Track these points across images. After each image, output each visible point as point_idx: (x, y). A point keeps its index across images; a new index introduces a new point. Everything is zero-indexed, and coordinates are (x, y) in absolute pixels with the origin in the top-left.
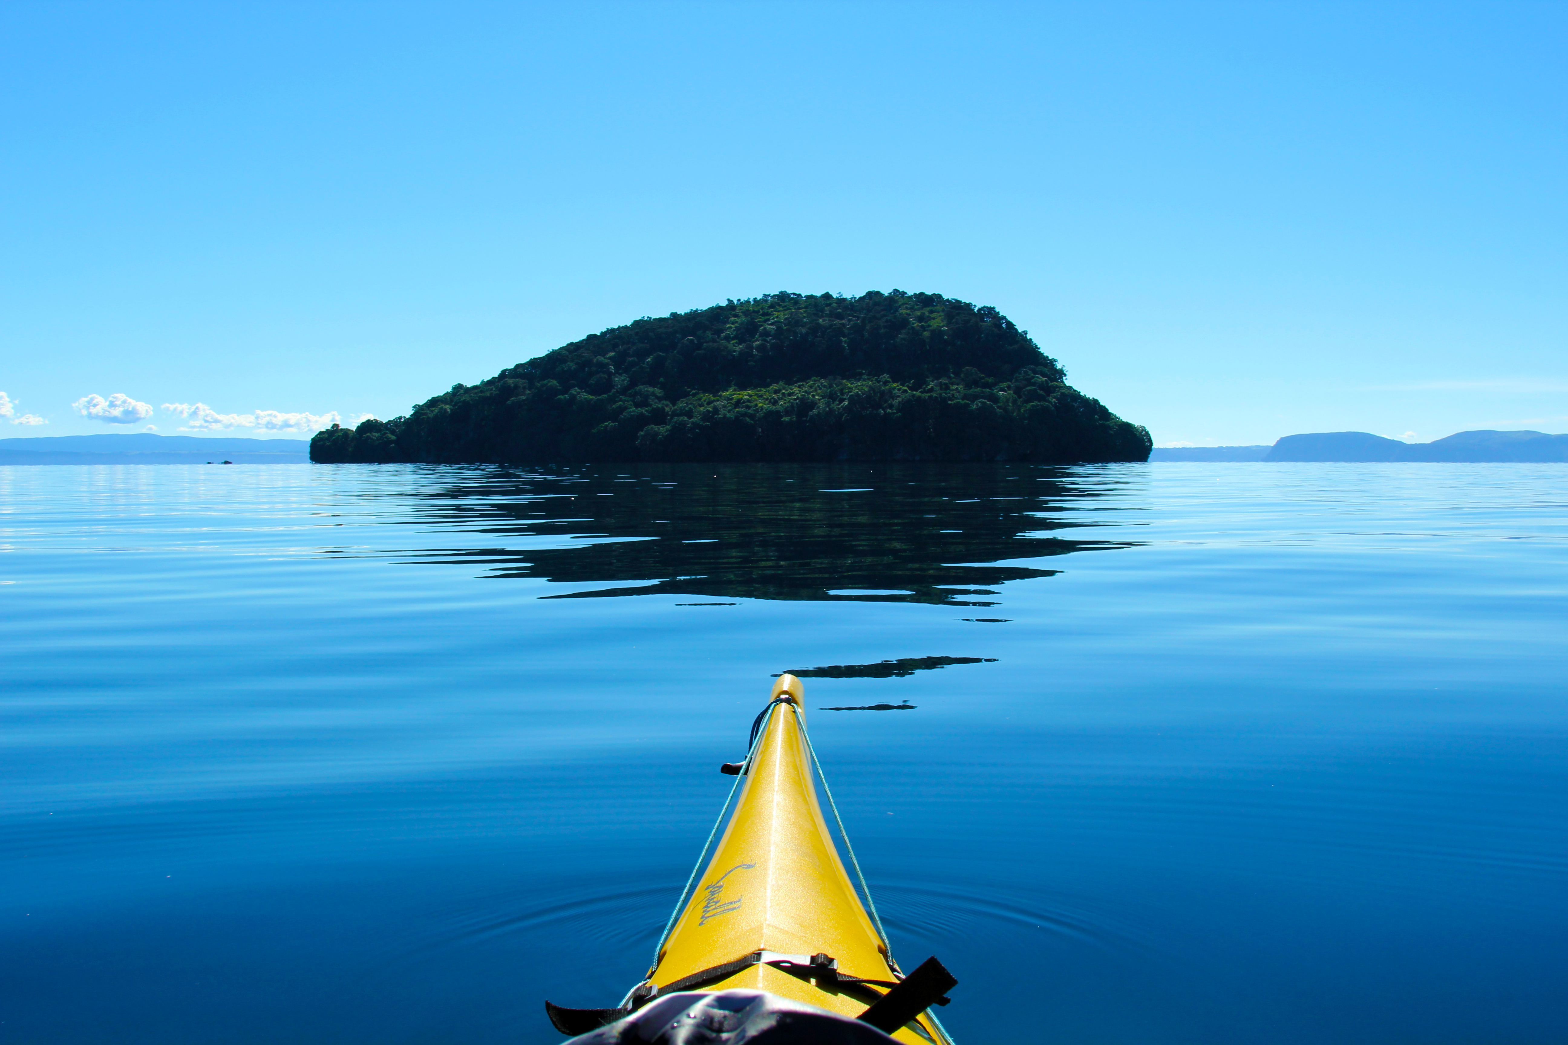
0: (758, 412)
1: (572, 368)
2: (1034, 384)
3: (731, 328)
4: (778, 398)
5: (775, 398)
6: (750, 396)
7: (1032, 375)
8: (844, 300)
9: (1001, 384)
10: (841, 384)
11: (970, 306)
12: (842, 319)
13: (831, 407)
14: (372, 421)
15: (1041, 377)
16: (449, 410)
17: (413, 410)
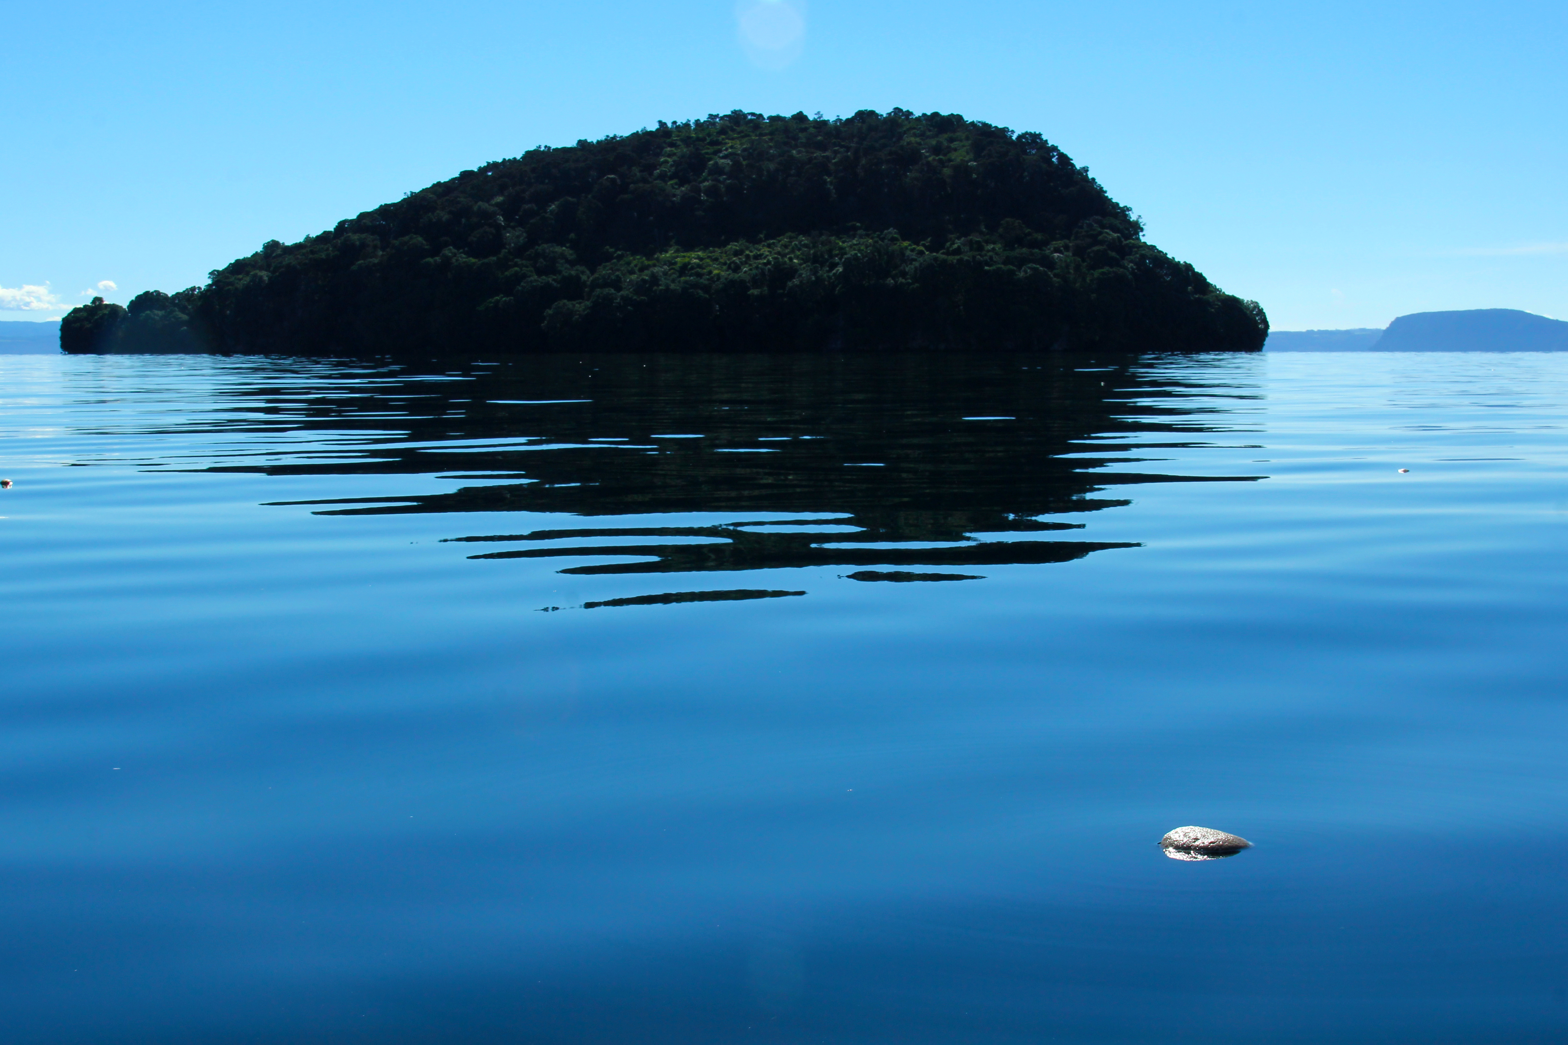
0: (714, 282)
1: (444, 219)
2: (1101, 243)
3: (666, 162)
4: (741, 262)
5: (736, 263)
6: (701, 259)
7: (1099, 229)
8: (825, 123)
9: (1054, 242)
10: (830, 242)
11: (1005, 131)
12: (825, 150)
13: (819, 274)
14: (152, 293)
15: (1111, 233)
16: (266, 278)
17: (209, 278)
